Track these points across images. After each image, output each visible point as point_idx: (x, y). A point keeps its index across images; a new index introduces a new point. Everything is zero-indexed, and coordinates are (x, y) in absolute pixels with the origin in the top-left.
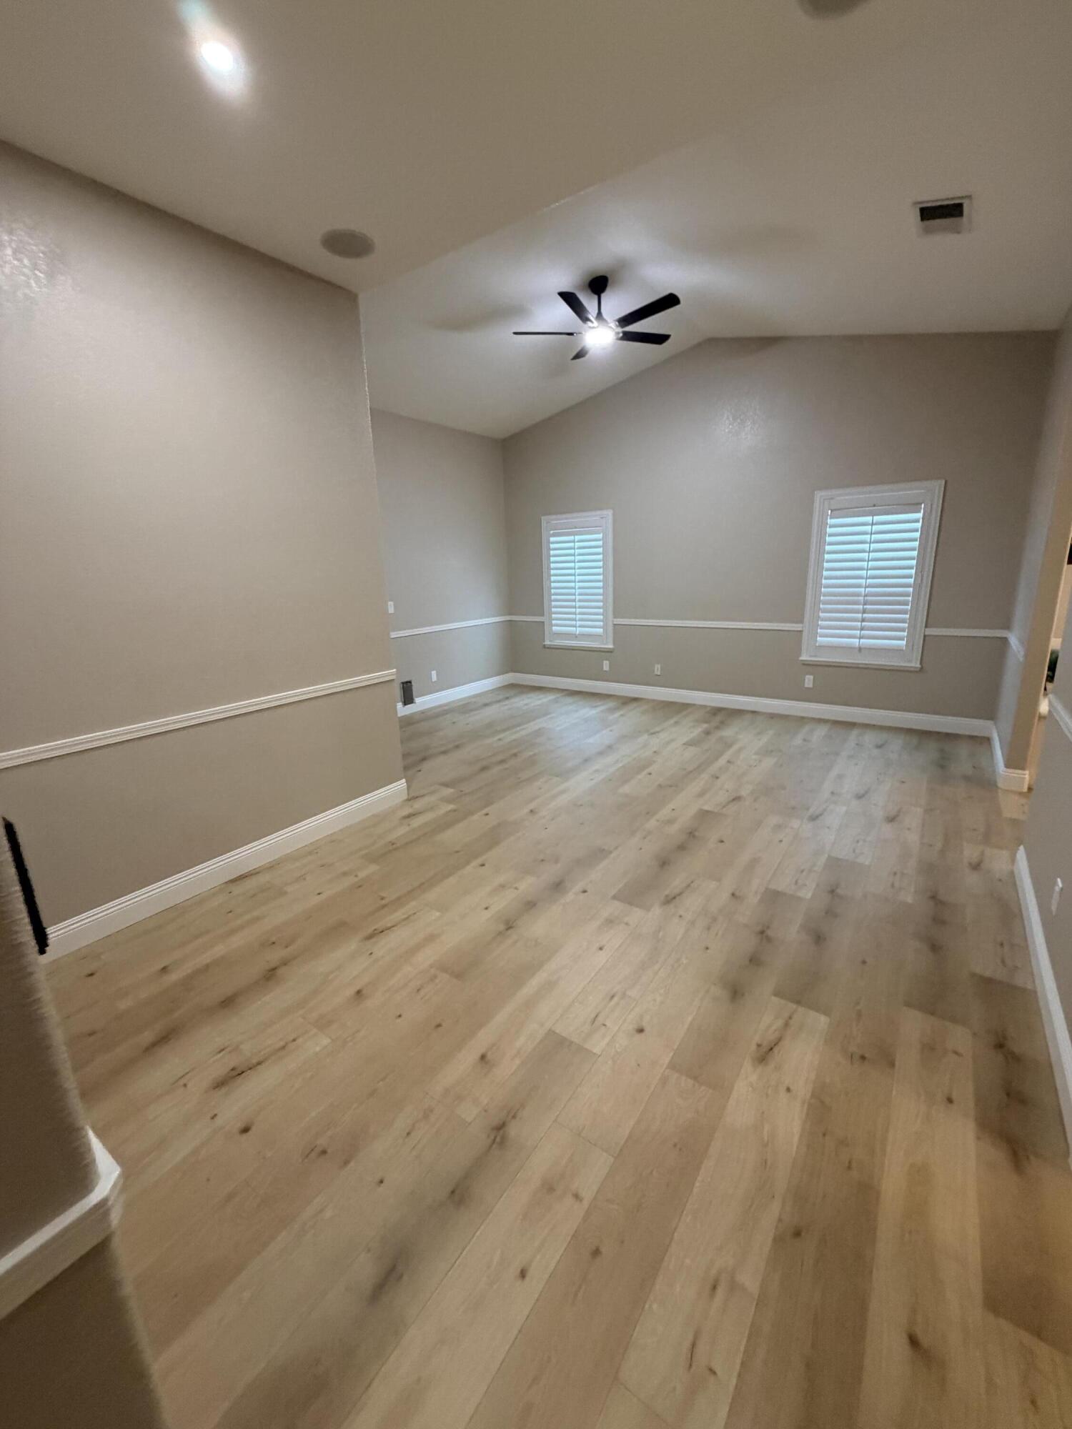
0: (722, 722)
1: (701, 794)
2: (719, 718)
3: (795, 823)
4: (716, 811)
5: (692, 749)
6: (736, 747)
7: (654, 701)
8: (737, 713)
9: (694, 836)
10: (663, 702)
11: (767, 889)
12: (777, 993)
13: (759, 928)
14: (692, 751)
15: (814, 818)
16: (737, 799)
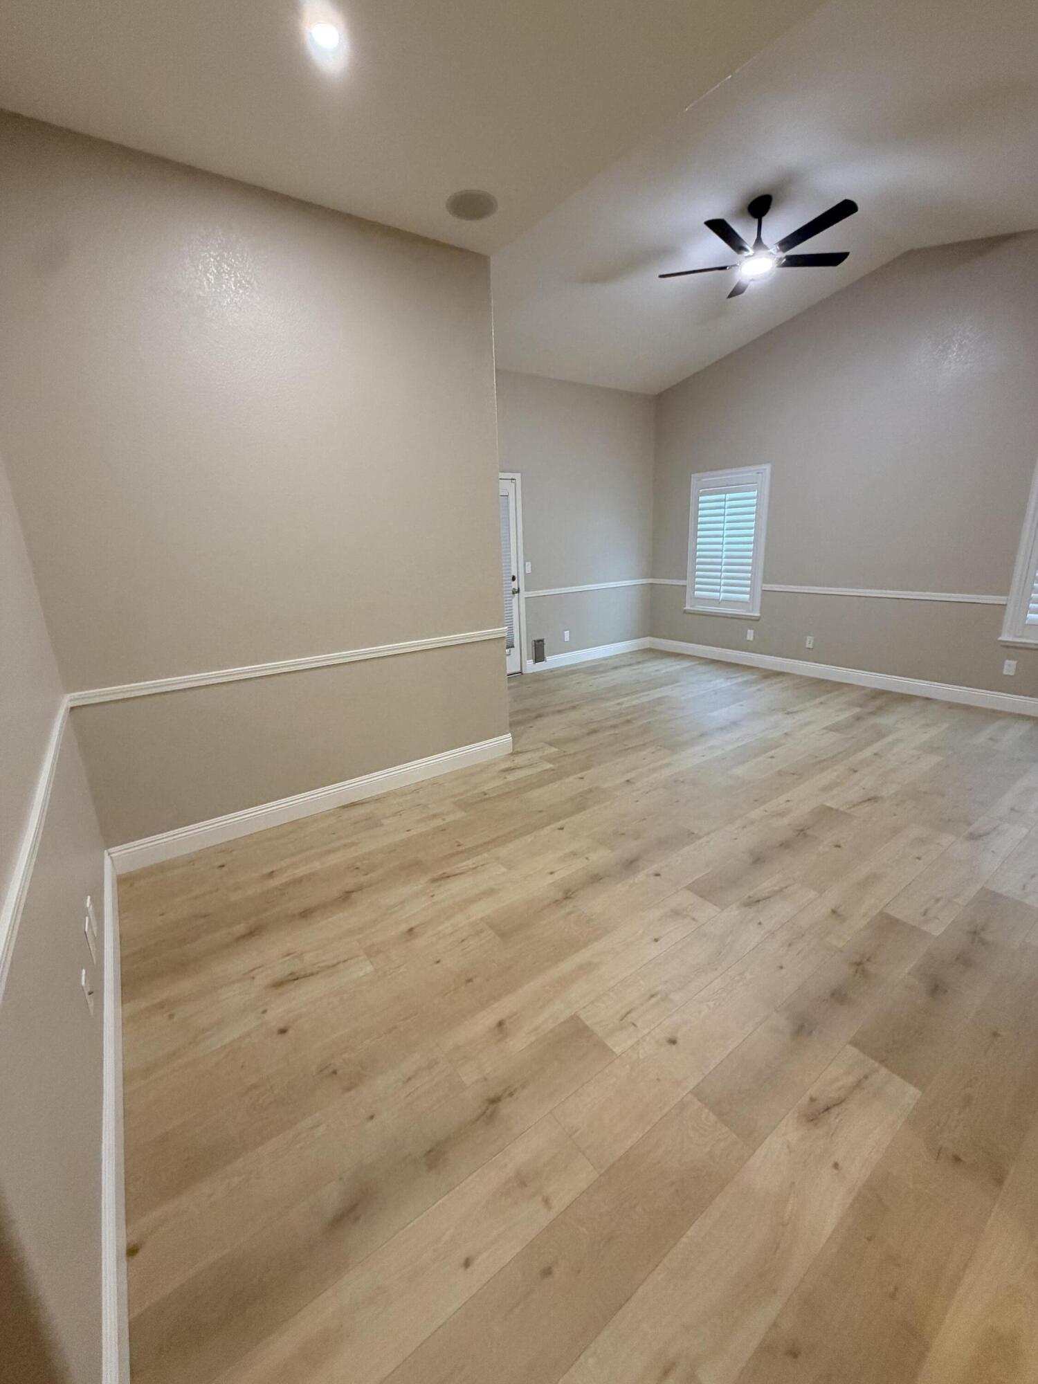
0: (880, 708)
1: (826, 789)
2: (878, 702)
3: (946, 839)
4: (842, 809)
5: (832, 734)
6: (890, 738)
7: (801, 677)
8: (906, 698)
9: (805, 835)
10: (812, 679)
11: (881, 913)
12: (855, 1043)
13: (857, 958)
14: (834, 736)
15: (974, 837)
16: (873, 799)
